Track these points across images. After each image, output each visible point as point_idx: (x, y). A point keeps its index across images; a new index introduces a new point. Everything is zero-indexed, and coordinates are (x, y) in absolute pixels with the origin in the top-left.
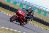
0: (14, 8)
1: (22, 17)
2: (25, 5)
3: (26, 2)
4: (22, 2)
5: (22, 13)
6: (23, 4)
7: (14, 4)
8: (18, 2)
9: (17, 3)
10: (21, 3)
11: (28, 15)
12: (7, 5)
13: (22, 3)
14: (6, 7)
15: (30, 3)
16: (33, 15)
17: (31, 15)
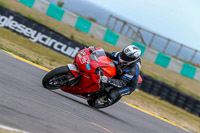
0: (159, 79)
6: (194, 65)
7: (157, 63)
8: (175, 57)
9: (173, 59)
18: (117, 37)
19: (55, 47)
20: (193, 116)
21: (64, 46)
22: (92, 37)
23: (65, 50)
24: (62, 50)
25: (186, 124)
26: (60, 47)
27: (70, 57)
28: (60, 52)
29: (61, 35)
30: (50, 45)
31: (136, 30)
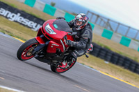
1: (54, 44)
12: (103, 47)
14: (100, 52)
31: (106, 21)
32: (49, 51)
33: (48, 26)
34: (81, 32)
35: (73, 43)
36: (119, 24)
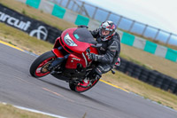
2: (142, 36)
3: (147, 25)
4: (131, 27)
5: (75, 45)
6: (132, 34)
10: (128, 29)
11: (98, 51)
13: (132, 30)
15: (159, 30)
16: (117, 53)
17: (112, 53)
18: (64, 11)
19: (9, 21)
20: (133, 79)
21: (17, 21)
22: (42, 12)
23: (18, 24)
24: (15, 24)
25: (127, 86)
26: (13, 21)
27: (23, 30)
28: (13, 26)
29: (14, 11)
30: (4, 20)
32: (68, 67)
33: (68, 37)
34: (107, 44)
35: (97, 57)
36: (97, 8)
